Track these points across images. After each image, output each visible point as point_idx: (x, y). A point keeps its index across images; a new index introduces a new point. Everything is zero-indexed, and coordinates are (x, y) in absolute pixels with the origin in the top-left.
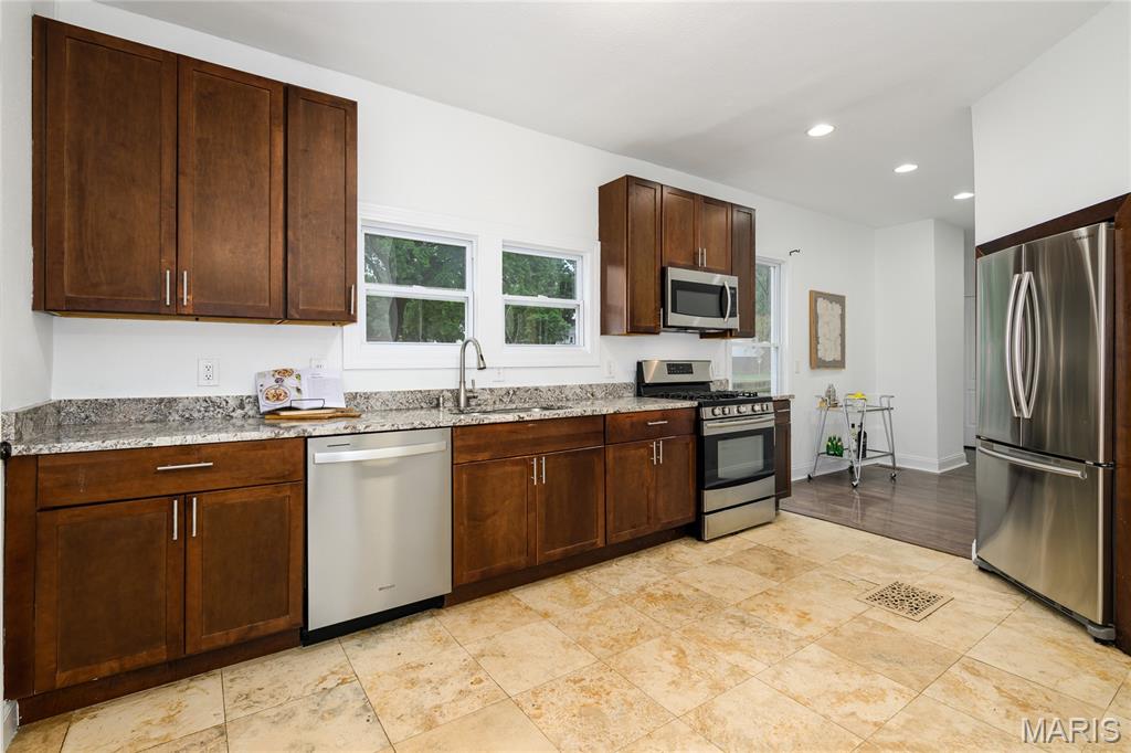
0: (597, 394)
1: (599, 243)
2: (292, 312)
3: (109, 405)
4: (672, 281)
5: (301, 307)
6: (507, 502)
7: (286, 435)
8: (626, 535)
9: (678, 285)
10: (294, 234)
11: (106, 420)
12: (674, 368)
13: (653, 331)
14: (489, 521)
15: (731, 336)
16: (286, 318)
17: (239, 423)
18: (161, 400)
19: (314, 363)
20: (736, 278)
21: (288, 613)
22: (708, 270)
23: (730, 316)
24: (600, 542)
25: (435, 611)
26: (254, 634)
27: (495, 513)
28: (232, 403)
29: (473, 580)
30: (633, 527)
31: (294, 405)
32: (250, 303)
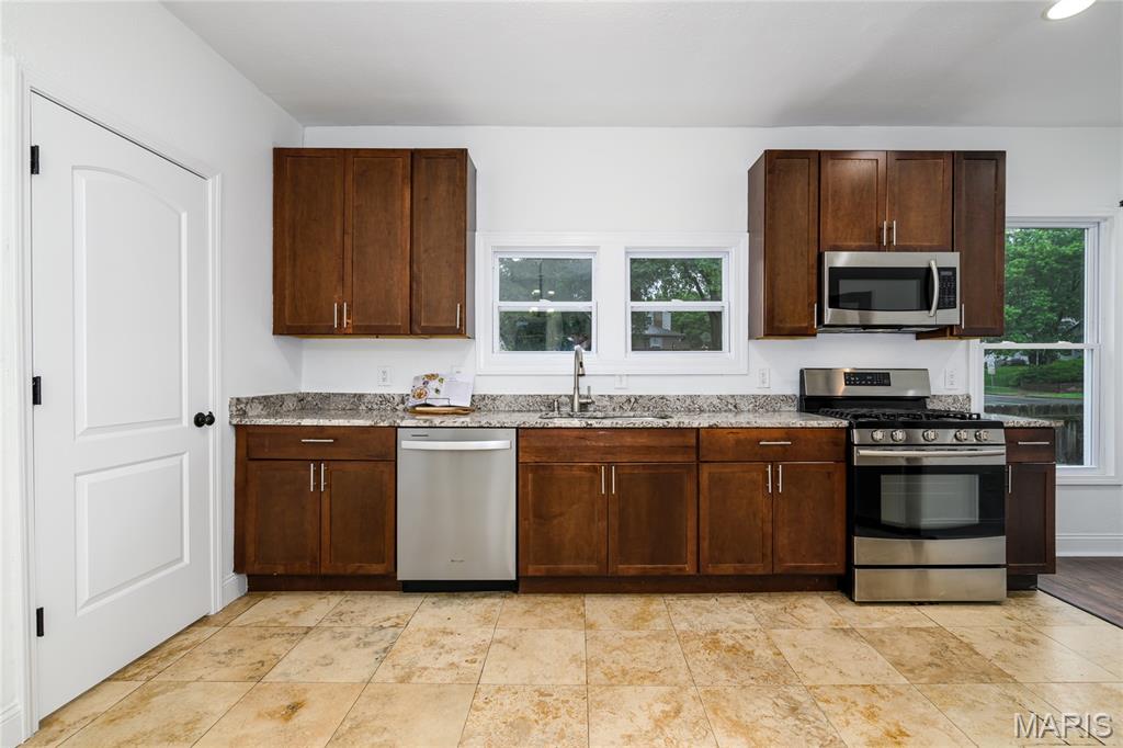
0: (742, 406)
1: (748, 234)
2: (416, 329)
3: (327, 397)
4: (830, 268)
5: (423, 324)
6: (575, 507)
7: (382, 424)
8: (727, 568)
9: (838, 274)
10: (418, 268)
11: (327, 407)
12: (854, 378)
13: (806, 332)
14: (555, 522)
15: (951, 334)
16: (411, 333)
17: (401, 414)
18: (355, 395)
19: (455, 370)
20: (957, 255)
21: (383, 562)
22: (899, 249)
23: (938, 308)
24: (689, 569)
25: (510, 594)
26: (361, 572)
27: (561, 514)
28: (397, 399)
29: (538, 574)
30: (739, 562)
31: (428, 402)
32: (388, 324)
